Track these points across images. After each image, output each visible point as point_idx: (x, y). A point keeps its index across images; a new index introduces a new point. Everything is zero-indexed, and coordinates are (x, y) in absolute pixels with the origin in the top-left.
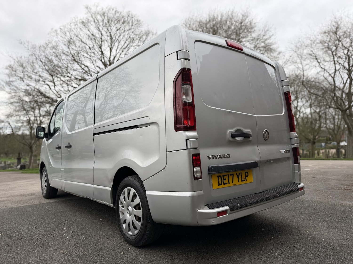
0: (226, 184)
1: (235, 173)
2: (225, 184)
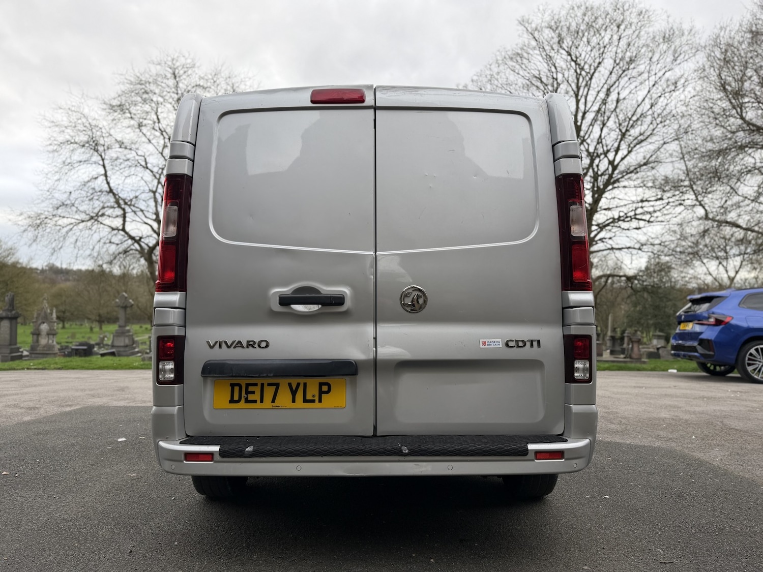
0: (255, 402)
1: (283, 382)
2: (247, 401)
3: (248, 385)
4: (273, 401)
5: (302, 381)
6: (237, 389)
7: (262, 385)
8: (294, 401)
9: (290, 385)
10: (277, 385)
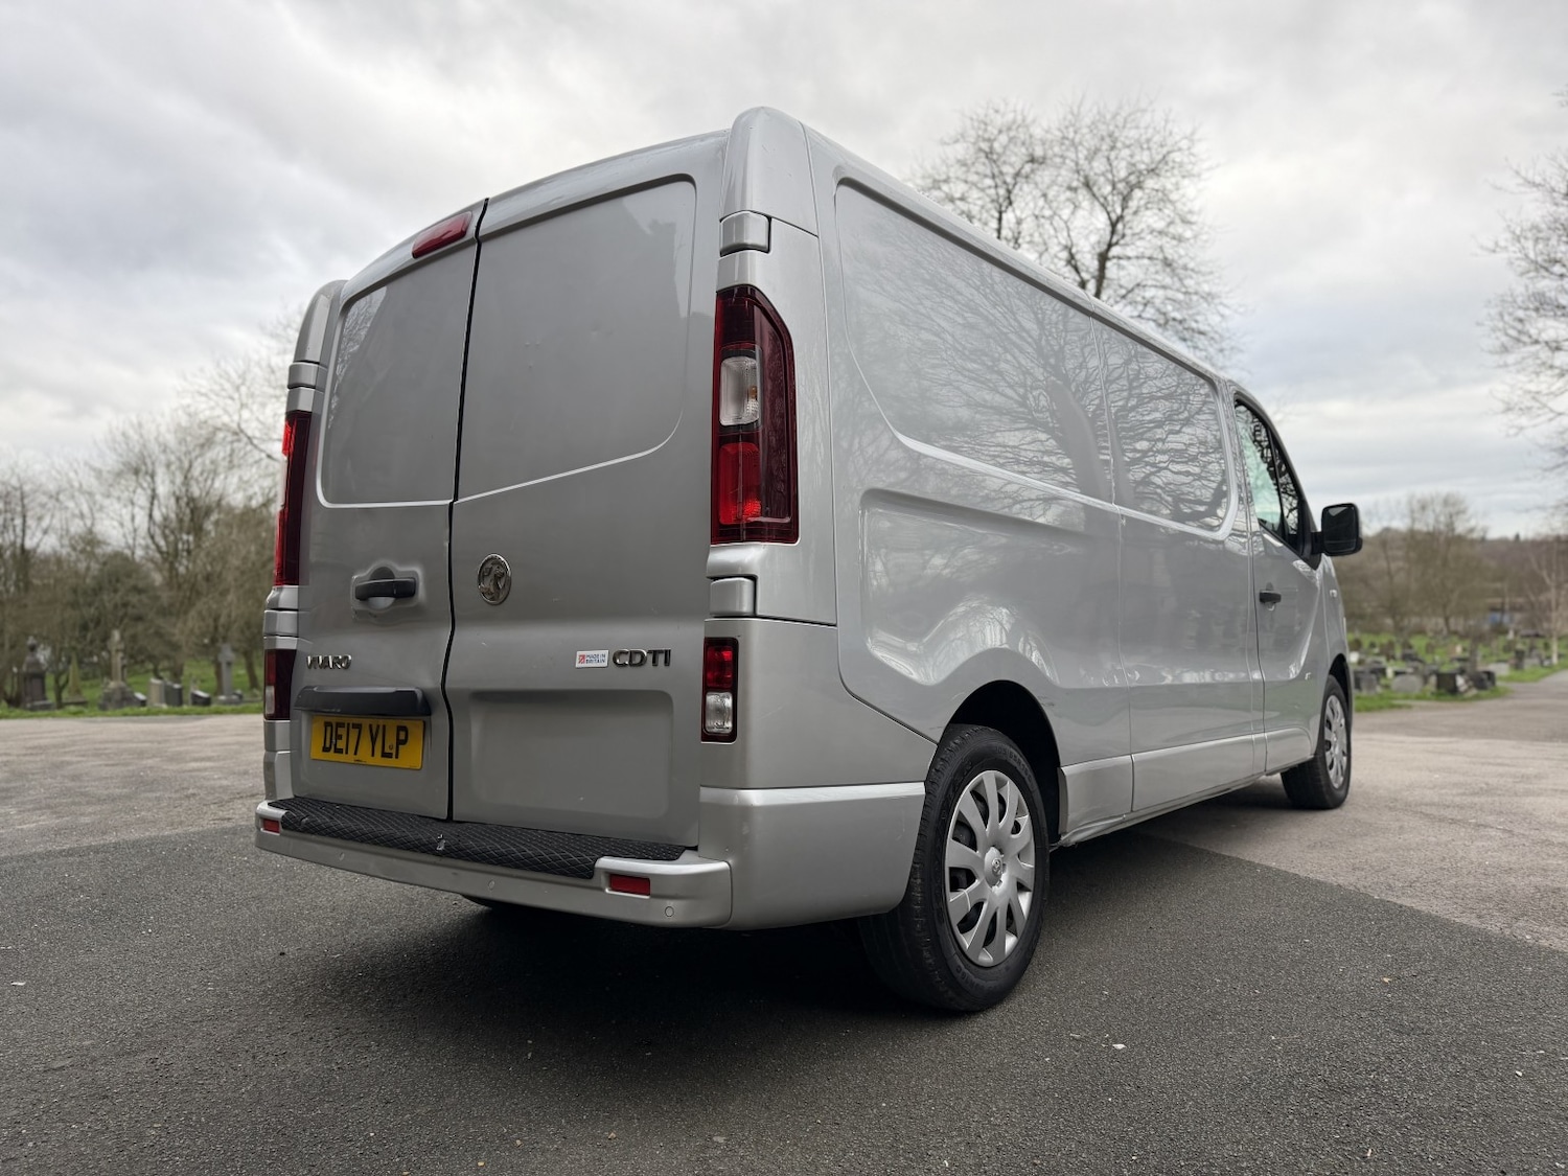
0: (341, 751)
1: (366, 722)
2: (337, 750)
3: (340, 725)
4: (355, 754)
5: (381, 722)
6: (329, 729)
7: (348, 724)
8: (373, 755)
9: (371, 726)
10: (358, 727)
